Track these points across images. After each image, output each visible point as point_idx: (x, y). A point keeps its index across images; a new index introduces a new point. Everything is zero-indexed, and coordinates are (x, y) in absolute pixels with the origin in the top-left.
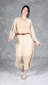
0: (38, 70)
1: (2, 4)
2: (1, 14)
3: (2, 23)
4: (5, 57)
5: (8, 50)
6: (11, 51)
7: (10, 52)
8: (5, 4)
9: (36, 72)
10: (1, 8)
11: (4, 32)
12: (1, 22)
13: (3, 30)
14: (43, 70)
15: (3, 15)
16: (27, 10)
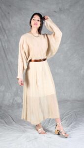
1: (3, 14)
2: (3, 30)
3: (3, 45)
4: (11, 101)
5: (15, 89)
7: (19, 93)
8: (9, 13)
9: (65, 123)
10: (2, 21)
11: (7, 59)
12: (3, 43)
13: (6, 56)
14: (76, 120)
15: (5, 31)
16: (40, 20)
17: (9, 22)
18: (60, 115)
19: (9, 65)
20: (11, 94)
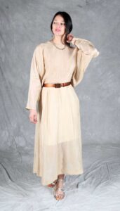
0: (94, 180)
4: (9, 144)
5: (15, 126)
6: (22, 127)
7: (22, 130)
8: (7, 8)
9: (91, 183)
11: (4, 79)
14: (107, 178)
17: (8, 20)
18: (84, 169)
19: (7, 87)
20: (9, 133)
